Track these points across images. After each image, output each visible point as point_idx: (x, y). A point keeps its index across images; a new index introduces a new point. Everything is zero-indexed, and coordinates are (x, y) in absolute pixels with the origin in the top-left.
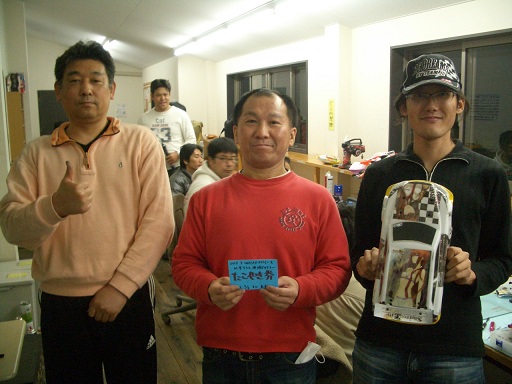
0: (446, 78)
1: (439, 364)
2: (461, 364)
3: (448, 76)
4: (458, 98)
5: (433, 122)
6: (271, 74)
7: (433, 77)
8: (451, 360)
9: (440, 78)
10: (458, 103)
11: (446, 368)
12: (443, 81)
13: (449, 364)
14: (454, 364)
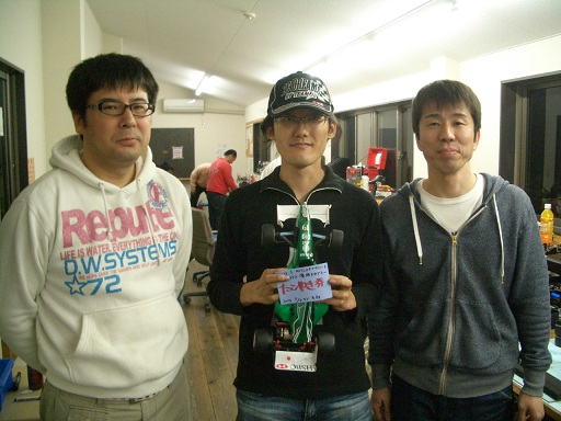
0: (317, 100)
1: (337, 405)
2: (356, 400)
3: (320, 98)
4: (330, 121)
5: (303, 149)
7: (303, 99)
8: (346, 399)
9: (311, 100)
10: (330, 128)
11: (344, 407)
12: (314, 104)
13: (345, 403)
14: (351, 402)
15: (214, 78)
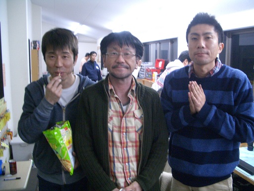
6: (160, 43)
15: (84, 26)
